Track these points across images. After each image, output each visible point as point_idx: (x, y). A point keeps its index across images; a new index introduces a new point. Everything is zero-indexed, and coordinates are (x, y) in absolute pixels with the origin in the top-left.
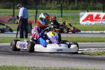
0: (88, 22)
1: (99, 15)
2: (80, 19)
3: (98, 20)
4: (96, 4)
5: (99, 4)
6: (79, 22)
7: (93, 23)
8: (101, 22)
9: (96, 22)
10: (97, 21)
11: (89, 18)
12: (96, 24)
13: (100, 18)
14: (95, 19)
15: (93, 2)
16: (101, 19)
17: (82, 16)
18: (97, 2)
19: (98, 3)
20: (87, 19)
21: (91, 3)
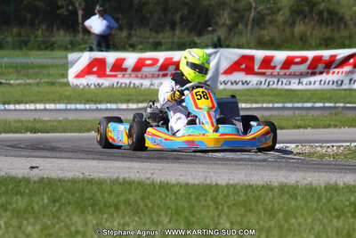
0: (92, 80)
1: (122, 60)
2: (70, 71)
3: (120, 74)
4: (52, 32)
5: (62, 32)
6: (65, 80)
7: (106, 82)
8: (127, 81)
9: (114, 80)
10: (116, 76)
11: (95, 69)
12: (115, 85)
13: (125, 70)
14: (111, 71)
15: (44, 27)
16: (129, 71)
17: (74, 63)
18: (55, 28)
19: (58, 29)
20: (87, 71)
21: (40, 31)
